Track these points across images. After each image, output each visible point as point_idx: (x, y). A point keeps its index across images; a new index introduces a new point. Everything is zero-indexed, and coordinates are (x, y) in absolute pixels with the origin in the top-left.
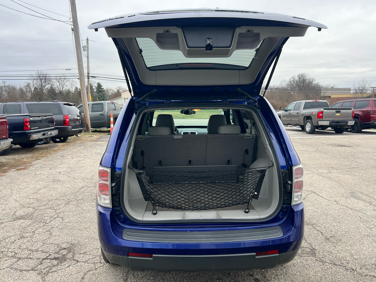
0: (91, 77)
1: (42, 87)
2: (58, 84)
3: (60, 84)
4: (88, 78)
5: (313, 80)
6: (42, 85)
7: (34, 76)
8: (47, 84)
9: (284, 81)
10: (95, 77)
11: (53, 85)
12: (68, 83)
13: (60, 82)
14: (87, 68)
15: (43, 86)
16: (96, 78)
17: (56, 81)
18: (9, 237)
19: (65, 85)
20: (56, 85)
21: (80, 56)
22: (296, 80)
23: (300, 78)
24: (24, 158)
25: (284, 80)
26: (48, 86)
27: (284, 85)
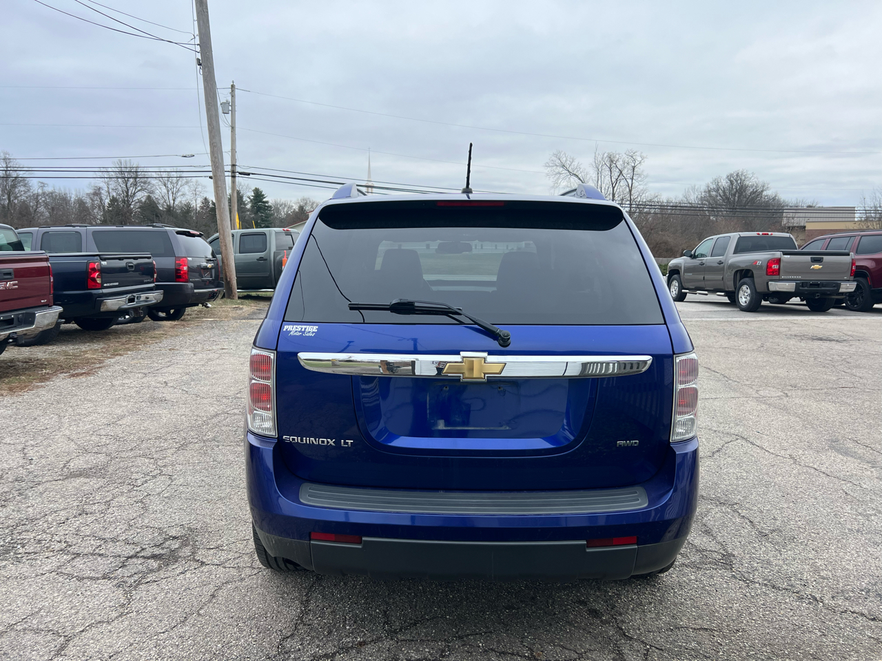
0: (240, 173)
1: (127, 196)
2: (164, 190)
3: (168, 191)
4: (234, 177)
5: (763, 186)
6: (127, 192)
7: (110, 170)
8: (139, 191)
9: (693, 189)
10: (249, 174)
11: (152, 192)
12: (186, 187)
13: (169, 186)
14: (230, 153)
15: (130, 194)
16: (251, 176)
17: (160, 183)
18: (55, 512)
19: (180, 194)
20: (160, 193)
21: (214, 123)
22: (722, 188)
23: (731, 181)
24: (86, 352)
25: (695, 186)
26: (141, 196)
27: (693, 198)
